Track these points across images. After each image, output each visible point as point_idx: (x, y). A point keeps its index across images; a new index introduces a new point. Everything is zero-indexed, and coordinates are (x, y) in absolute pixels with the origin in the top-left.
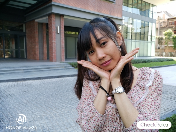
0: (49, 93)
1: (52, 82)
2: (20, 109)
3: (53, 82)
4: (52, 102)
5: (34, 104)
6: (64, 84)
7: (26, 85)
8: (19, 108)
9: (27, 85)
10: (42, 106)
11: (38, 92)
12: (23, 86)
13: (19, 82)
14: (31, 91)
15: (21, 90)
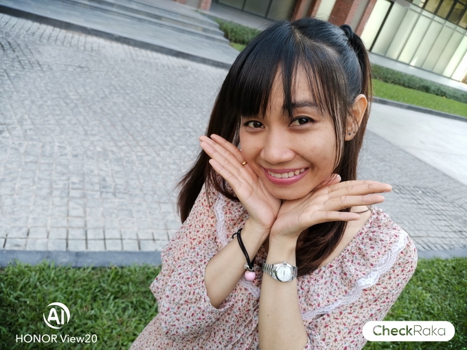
0: (140, 95)
1: (157, 64)
2: (58, 112)
3: (159, 65)
4: (141, 123)
5: (95, 112)
6: (185, 82)
7: (85, 50)
8: (54, 110)
9: (90, 49)
10: (113, 125)
11: (113, 83)
12: (78, 49)
13: (69, 34)
14: (95, 71)
15: (69, 60)
